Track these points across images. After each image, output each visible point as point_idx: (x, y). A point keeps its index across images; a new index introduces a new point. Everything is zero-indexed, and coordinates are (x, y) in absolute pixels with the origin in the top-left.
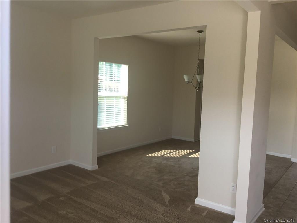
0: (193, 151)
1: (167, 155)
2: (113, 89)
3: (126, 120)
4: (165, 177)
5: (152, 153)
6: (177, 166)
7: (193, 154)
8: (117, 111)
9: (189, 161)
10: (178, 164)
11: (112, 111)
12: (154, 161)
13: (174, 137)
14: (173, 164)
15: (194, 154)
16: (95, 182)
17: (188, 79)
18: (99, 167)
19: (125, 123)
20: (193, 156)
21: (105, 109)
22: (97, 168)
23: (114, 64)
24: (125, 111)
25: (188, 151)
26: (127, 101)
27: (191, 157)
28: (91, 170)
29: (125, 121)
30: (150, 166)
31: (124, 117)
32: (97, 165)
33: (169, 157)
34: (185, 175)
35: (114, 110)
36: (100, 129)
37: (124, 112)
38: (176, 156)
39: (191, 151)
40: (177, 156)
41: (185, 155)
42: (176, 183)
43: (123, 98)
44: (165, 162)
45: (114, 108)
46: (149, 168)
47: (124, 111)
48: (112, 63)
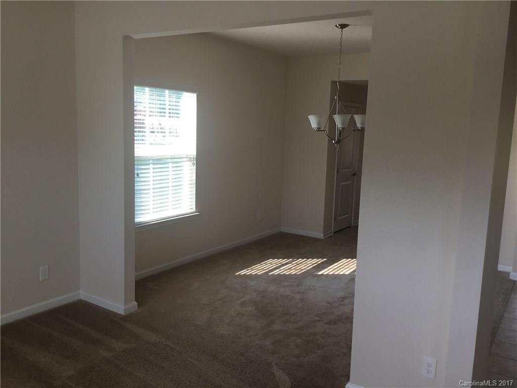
0: (325, 260)
1: (276, 272)
2: (167, 131)
3: (194, 203)
4: (276, 327)
5: (247, 267)
6: (298, 296)
7: (325, 268)
8: (175, 186)
9: (320, 285)
10: (299, 293)
11: (166, 187)
12: (252, 286)
13: (285, 229)
14: (288, 293)
15: (327, 268)
16: (132, 346)
17: (319, 124)
18: (139, 306)
19: (192, 209)
20: (324, 272)
21: (151, 183)
22: (137, 309)
23: (167, 91)
24: (191, 186)
25: (315, 260)
26: (195, 166)
27: (322, 275)
28: (123, 314)
29: (191, 205)
30: (243, 299)
31: (191, 197)
32: (136, 303)
33: (279, 275)
34: (317, 318)
35: (170, 185)
36: (140, 223)
37: (190, 188)
38: (293, 272)
39: (320, 261)
40: (295, 274)
41: (310, 269)
42: (299, 341)
43: (187, 159)
44: (272, 288)
45: (171, 181)
46: (243, 304)
47: (190, 184)
48: (162, 90)
